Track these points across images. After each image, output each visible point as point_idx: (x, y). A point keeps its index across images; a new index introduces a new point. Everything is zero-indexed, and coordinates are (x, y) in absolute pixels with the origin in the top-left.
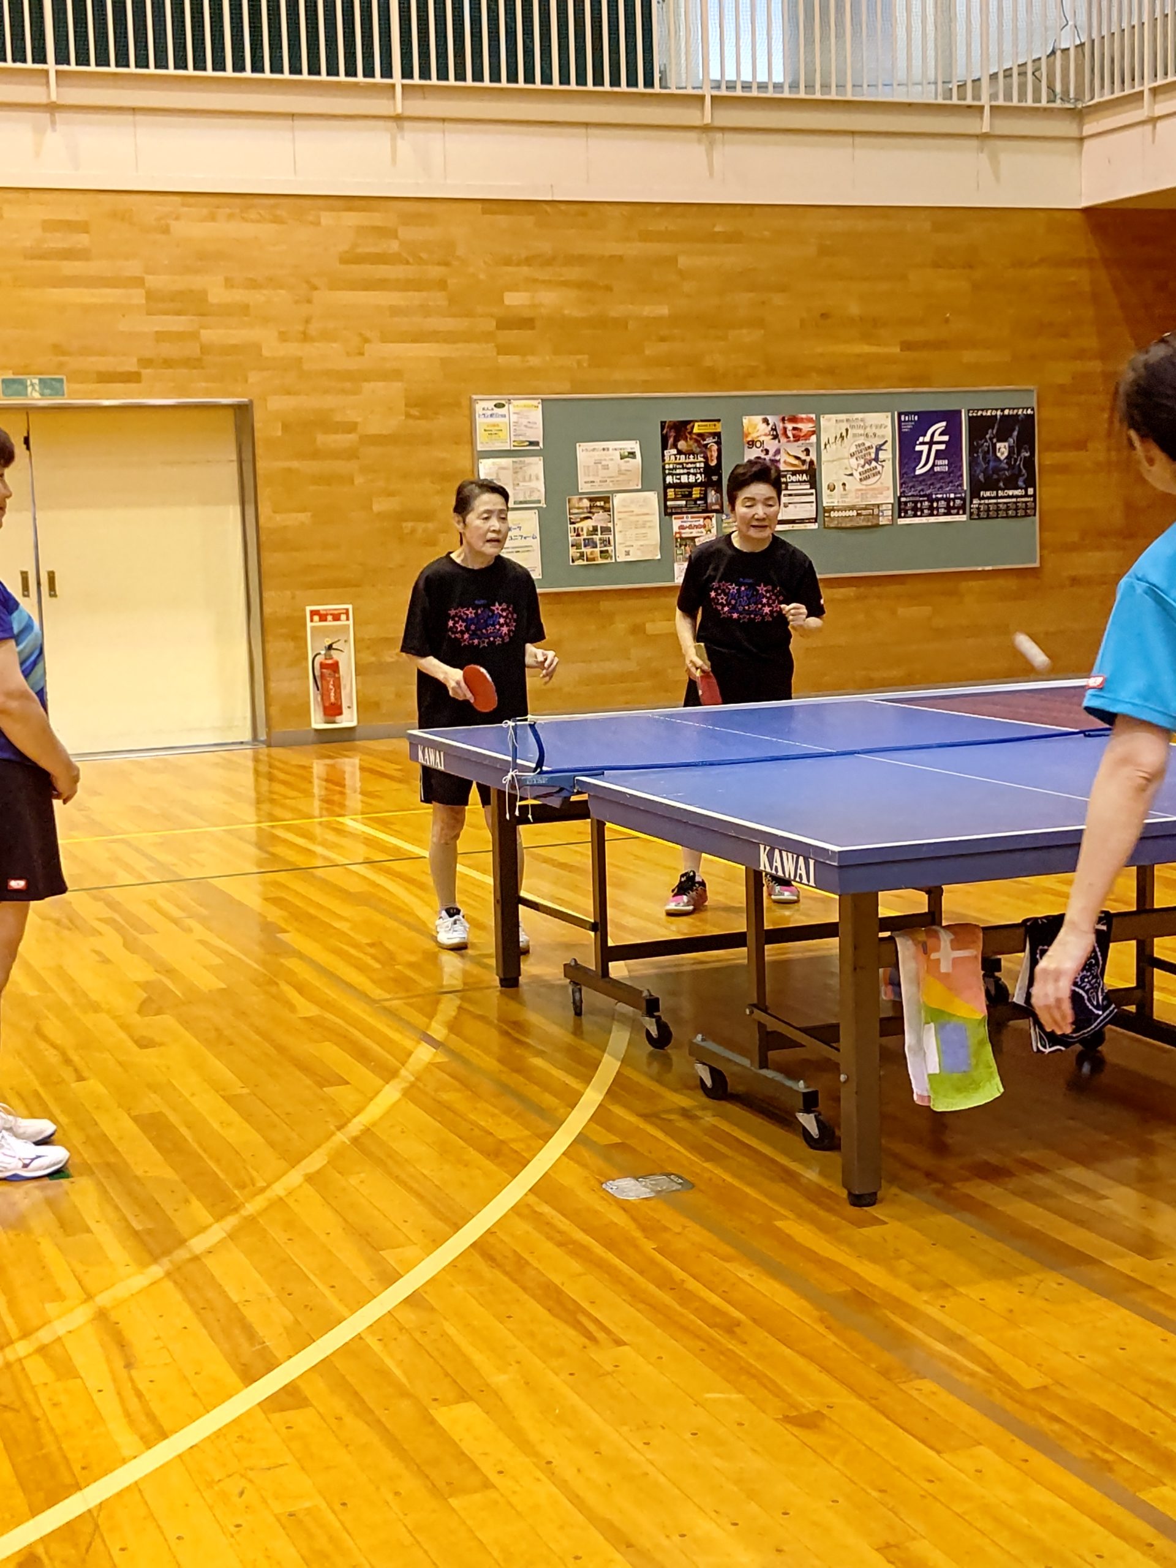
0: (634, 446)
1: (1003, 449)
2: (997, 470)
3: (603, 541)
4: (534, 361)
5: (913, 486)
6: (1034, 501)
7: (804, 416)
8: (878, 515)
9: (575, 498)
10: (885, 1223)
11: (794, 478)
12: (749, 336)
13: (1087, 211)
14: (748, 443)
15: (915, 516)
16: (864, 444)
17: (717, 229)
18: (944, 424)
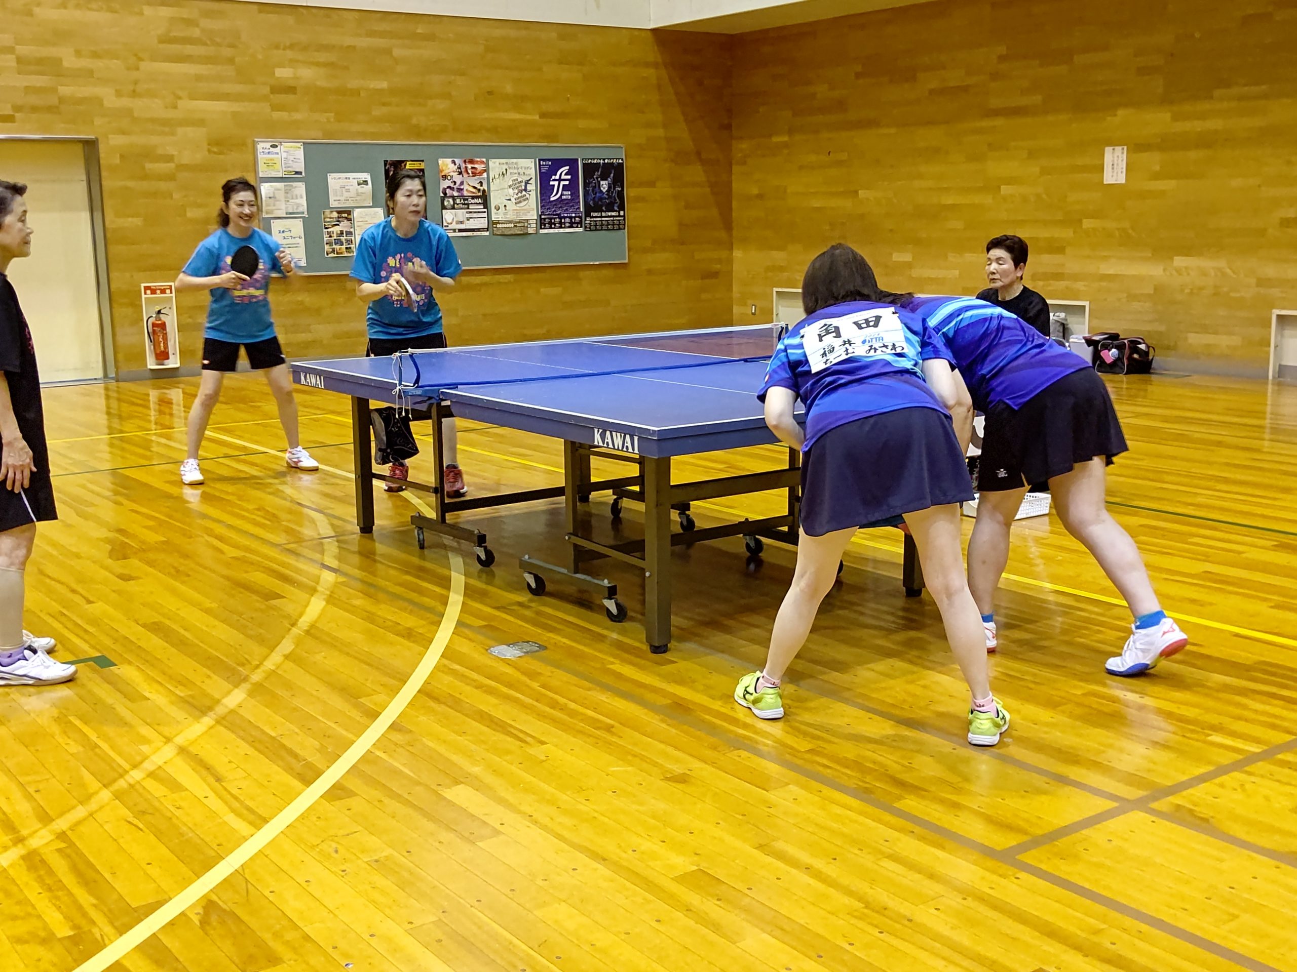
0: (367, 176)
1: (604, 185)
2: (601, 199)
3: (347, 241)
4: (297, 116)
5: (549, 208)
6: (624, 220)
7: (478, 159)
8: (527, 227)
9: (327, 211)
10: (676, 662)
11: (473, 201)
12: (441, 105)
13: (655, 31)
14: (442, 176)
15: (551, 228)
16: (517, 179)
17: (419, 31)
18: (568, 167)
